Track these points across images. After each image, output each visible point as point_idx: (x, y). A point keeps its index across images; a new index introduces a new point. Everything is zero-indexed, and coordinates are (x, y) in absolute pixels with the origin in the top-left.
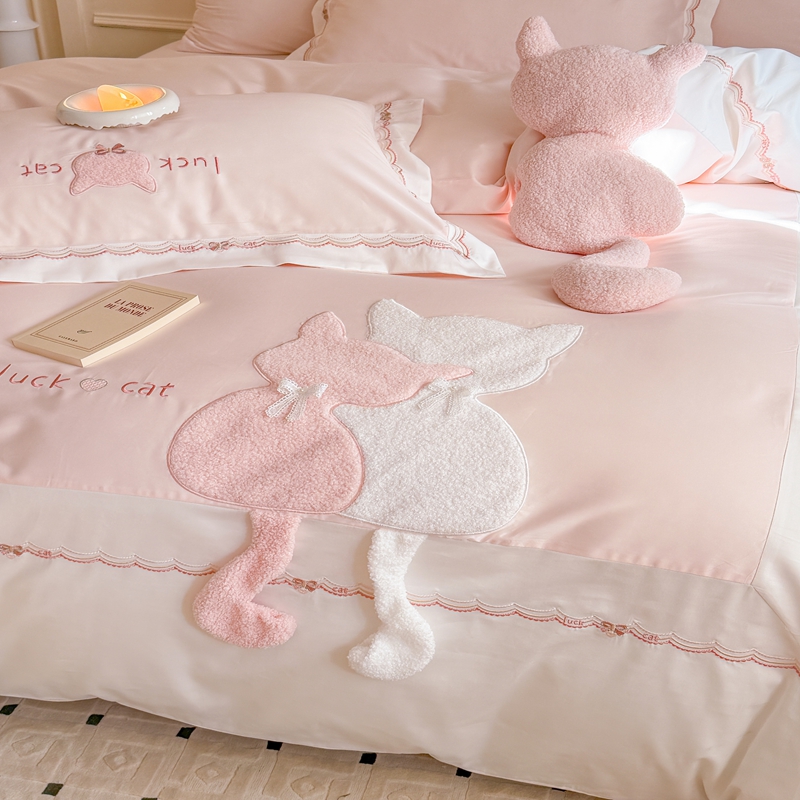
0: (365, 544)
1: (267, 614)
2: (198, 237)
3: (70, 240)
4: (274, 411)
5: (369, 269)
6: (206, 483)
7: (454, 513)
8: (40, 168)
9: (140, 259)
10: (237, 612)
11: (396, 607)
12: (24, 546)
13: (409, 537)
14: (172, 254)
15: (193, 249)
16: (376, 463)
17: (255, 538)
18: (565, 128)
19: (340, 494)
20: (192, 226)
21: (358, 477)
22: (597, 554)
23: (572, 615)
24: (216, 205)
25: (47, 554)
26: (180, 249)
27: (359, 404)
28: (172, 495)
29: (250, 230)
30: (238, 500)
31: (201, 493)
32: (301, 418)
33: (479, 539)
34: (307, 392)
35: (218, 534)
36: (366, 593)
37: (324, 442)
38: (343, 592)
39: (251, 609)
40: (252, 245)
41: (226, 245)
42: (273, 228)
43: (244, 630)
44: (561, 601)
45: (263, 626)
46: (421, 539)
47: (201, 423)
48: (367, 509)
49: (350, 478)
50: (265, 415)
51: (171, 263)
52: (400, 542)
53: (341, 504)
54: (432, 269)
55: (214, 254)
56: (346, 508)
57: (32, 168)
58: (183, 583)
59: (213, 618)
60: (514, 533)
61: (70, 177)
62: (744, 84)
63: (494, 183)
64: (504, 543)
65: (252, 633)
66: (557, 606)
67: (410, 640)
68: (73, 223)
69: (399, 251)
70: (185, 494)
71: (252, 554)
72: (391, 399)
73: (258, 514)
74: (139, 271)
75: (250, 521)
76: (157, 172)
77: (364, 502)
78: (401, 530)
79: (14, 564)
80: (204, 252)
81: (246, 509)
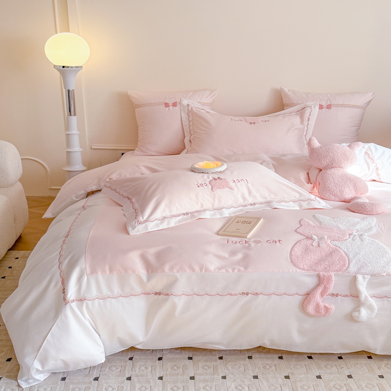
0: (354, 279)
1: (327, 305)
2: (246, 202)
3: (213, 205)
4: (315, 244)
5: (295, 208)
6: (303, 266)
7: (377, 268)
8: (202, 185)
9: (232, 210)
10: (318, 305)
11: (366, 298)
12: (249, 292)
13: (366, 276)
14: (241, 208)
15: (246, 206)
16: (351, 256)
17: (321, 281)
18: (330, 166)
19: (344, 265)
20: (244, 199)
21: (347, 260)
24: (250, 193)
25: (257, 294)
26: (242, 206)
27: (337, 241)
28: (294, 271)
29: (260, 200)
30: (315, 270)
31: (303, 269)
32: (323, 245)
33: (384, 275)
34: (321, 239)
35: (309, 281)
36: (355, 295)
37: (332, 253)
38: (346, 296)
39: (322, 304)
40: (261, 203)
41: (254, 204)
42: (266, 198)
43: (321, 311)
45: (327, 309)
46: (369, 276)
47: (296, 249)
48: (353, 269)
49: (345, 260)
50: (313, 246)
51: (241, 210)
52: (364, 278)
54: (314, 207)
55: (252, 207)
56: (346, 269)
57: (199, 185)
58: (298, 299)
59: (311, 309)
61: (210, 187)
62: (369, 152)
63: (308, 183)
65: (323, 311)
67: (370, 308)
68: (214, 200)
69: (302, 202)
70: (298, 270)
71: (322, 286)
72: (345, 238)
73: (321, 273)
74: (234, 213)
75: (319, 276)
76: (233, 185)
77: (351, 266)
78: (363, 274)
79: (246, 299)
80: (249, 207)
81: (317, 273)
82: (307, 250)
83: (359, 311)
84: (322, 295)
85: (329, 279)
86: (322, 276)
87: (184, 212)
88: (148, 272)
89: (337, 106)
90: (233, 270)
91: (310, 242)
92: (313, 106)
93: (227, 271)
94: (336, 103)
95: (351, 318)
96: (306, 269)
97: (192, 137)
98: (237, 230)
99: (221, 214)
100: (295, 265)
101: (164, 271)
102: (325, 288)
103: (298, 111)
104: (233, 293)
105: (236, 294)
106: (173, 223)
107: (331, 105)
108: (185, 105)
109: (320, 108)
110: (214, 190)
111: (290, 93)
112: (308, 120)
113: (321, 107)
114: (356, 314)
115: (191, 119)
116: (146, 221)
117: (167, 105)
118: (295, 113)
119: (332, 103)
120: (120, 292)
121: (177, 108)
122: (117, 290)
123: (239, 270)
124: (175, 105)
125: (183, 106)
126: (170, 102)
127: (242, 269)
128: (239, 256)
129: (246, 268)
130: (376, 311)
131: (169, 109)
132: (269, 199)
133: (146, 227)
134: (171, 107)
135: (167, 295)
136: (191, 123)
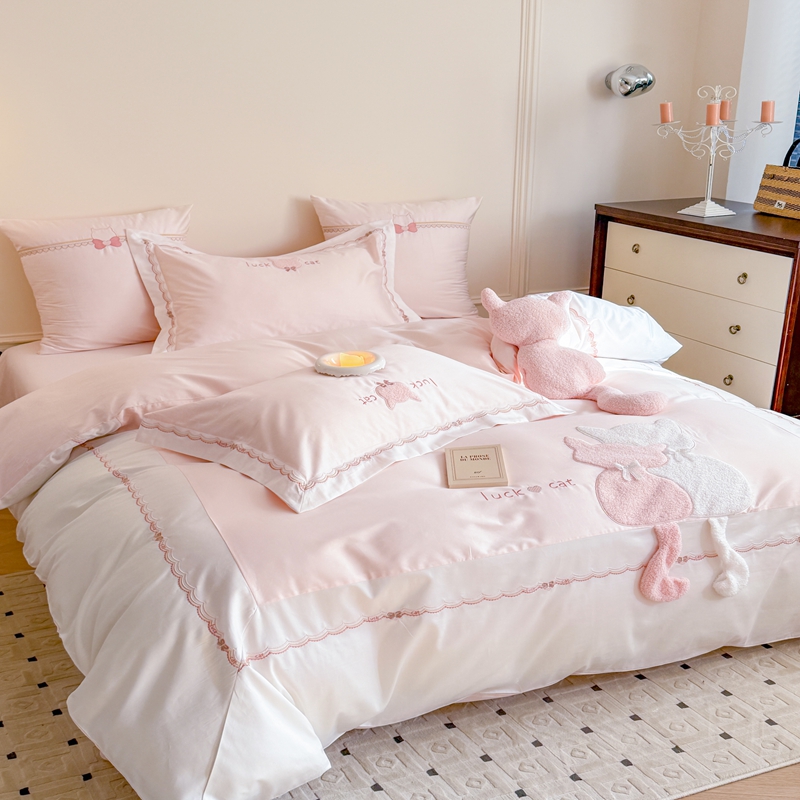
0: (708, 526)
1: (678, 579)
2: (446, 421)
3: (399, 433)
4: (627, 477)
6: (628, 519)
7: (733, 502)
8: (368, 399)
9: (431, 438)
10: (664, 583)
11: (732, 555)
12: (554, 581)
13: (723, 518)
14: (441, 433)
16: (690, 488)
19: (687, 507)
20: (442, 415)
22: (790, 505)
23: (788, 538)
24: (446, 403)
25: (567, 582)
26: (443, 429)
27: (654, 467)
28: (618, 529)
29: (465, 413)
30: (647, 523)
31: (629, 524)
32: (640, 477)
33: (745, 511)
34: (631, 467)
35: (642, 543)
36: (713, 554)
37: (660, 489)
38: (699, 558)
39: (670, 579)
41: (459, 422)
43: (670, 590)
44: (782, 533)
45: (679, 585)
46: (727, 518)
47: (603, 491)
48: (700, 510)
50: (626, 481)
52: (720, 522)
53: (689, 511)
54: (551, 414)
55: (458, 428)
56: (692, 513)
57: (364, 400)
58: (632, 577)
59: (655, 591)
60: (757, 504)
61: (383, 401)
64: (756, 510)
65: (674, 590)
66: (781, 535)
67: (740, 571)
68: (398, 424)
70: (622, 528)
71: (667, 548)
72: (663, 461)
73: (659, 526)
74: (437, 443)
75: (655, 531)
76: (415, 391)
77: (698, 507)
78: (718, 516)
79: (550, 593)
80: (453, 429)
81: (651, 527)
82: (620, 490)
83: (725, 578)
84: (669, 563)
85: (673, 533)
86: (661, 531)
87: (362, 455)
88: (369, 577)
89: (427, 225)
90: (520, 546)
91: (616, 475)
92: (384, 228)
93: (510, 549)
94: (423, 220)
95: (715, 593)
96: (633, 522)
97: (171, 306)
98: (477, 475)
99: (419, 449)
100: (614, 519)
101: (401, 571)
102: (672, 550)
103: (359, 239)
104: (530, 587)
105: (534, 590)
106: (356, 478)
107: (414, 224)
108: (140, 241)
109: (397, 232)
110: (392, 406)
111: (332, 207)
112: (384, 255)
113: (399, 229)
114: (723, 584)
115: (158, 269)
116: (314, 482)
117: (99, 244)
118: (354, 244)
119: (417, 221)
120: (326, 626)
121: (124, 249)
122: (320, 624)
123: (530, 545)
124: (115, 242)
125: (136, 244)
126: (106, 238)
127: (534, 541)
128: (519, 520)
129: (540, 539)
130: (748, 574)
131: (105, 252)
132: (477, 410)
133: (320, 494)
134: (109, 248)
135: (417, 613)
136: (162, 278)
